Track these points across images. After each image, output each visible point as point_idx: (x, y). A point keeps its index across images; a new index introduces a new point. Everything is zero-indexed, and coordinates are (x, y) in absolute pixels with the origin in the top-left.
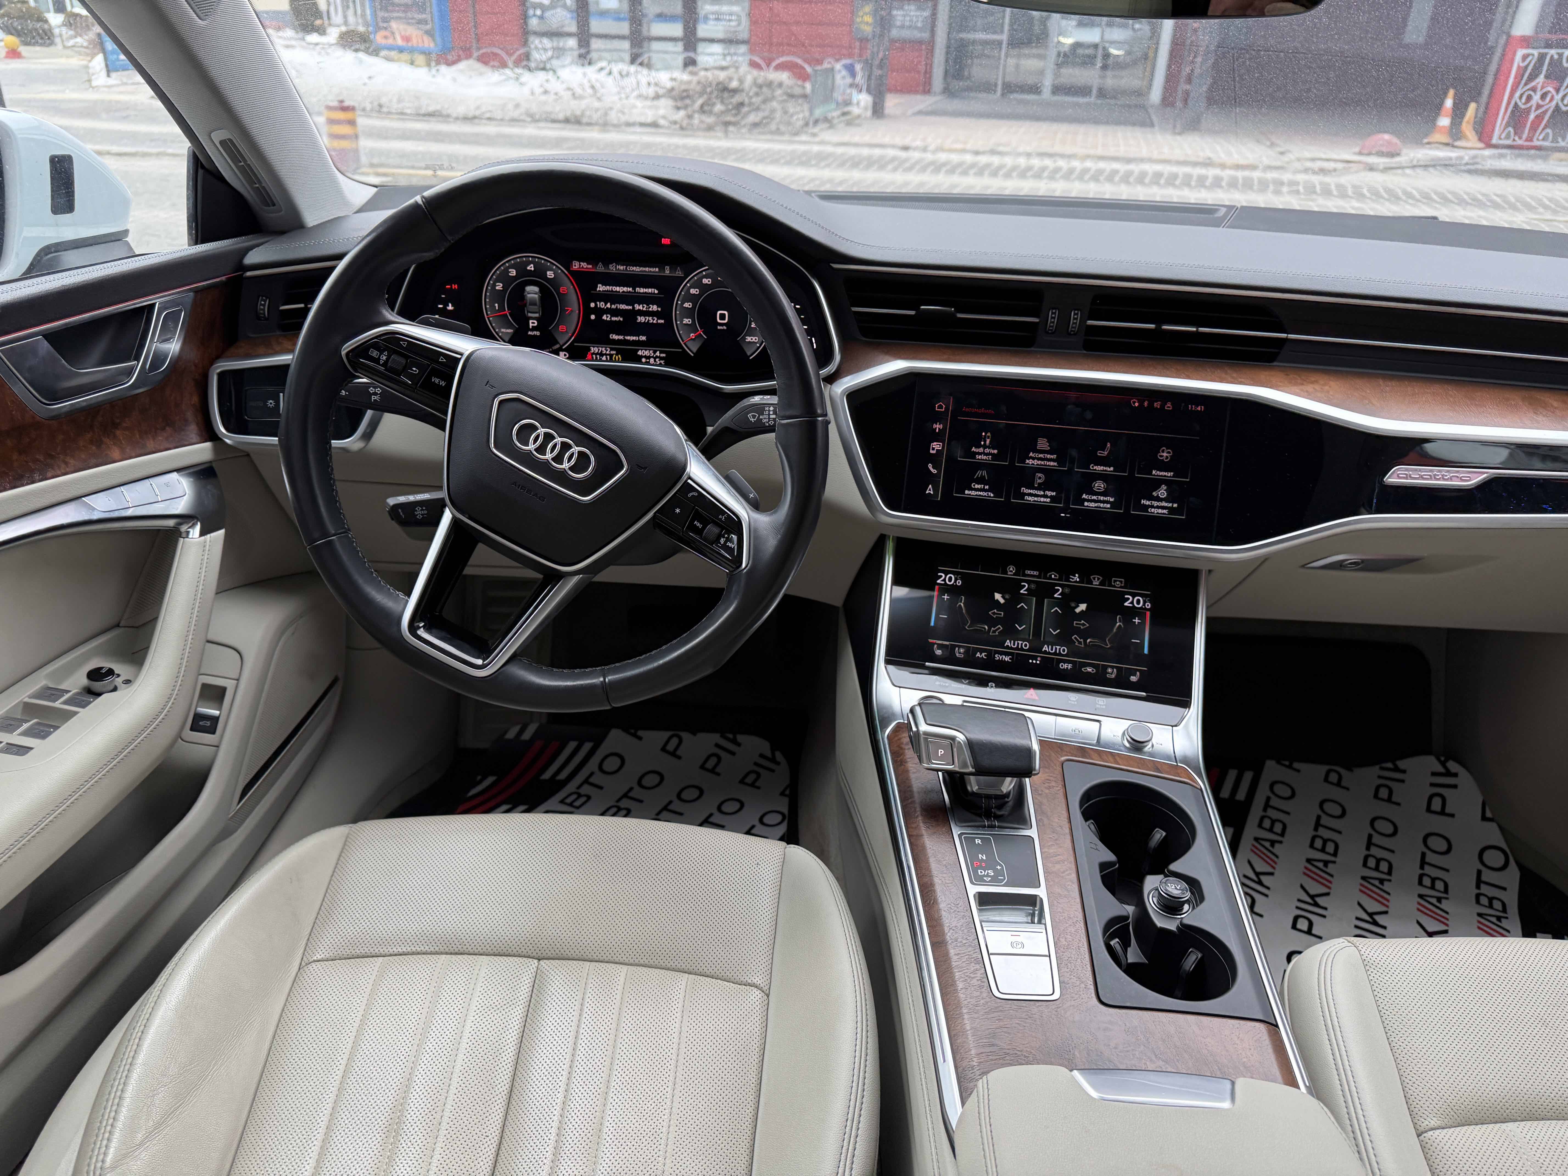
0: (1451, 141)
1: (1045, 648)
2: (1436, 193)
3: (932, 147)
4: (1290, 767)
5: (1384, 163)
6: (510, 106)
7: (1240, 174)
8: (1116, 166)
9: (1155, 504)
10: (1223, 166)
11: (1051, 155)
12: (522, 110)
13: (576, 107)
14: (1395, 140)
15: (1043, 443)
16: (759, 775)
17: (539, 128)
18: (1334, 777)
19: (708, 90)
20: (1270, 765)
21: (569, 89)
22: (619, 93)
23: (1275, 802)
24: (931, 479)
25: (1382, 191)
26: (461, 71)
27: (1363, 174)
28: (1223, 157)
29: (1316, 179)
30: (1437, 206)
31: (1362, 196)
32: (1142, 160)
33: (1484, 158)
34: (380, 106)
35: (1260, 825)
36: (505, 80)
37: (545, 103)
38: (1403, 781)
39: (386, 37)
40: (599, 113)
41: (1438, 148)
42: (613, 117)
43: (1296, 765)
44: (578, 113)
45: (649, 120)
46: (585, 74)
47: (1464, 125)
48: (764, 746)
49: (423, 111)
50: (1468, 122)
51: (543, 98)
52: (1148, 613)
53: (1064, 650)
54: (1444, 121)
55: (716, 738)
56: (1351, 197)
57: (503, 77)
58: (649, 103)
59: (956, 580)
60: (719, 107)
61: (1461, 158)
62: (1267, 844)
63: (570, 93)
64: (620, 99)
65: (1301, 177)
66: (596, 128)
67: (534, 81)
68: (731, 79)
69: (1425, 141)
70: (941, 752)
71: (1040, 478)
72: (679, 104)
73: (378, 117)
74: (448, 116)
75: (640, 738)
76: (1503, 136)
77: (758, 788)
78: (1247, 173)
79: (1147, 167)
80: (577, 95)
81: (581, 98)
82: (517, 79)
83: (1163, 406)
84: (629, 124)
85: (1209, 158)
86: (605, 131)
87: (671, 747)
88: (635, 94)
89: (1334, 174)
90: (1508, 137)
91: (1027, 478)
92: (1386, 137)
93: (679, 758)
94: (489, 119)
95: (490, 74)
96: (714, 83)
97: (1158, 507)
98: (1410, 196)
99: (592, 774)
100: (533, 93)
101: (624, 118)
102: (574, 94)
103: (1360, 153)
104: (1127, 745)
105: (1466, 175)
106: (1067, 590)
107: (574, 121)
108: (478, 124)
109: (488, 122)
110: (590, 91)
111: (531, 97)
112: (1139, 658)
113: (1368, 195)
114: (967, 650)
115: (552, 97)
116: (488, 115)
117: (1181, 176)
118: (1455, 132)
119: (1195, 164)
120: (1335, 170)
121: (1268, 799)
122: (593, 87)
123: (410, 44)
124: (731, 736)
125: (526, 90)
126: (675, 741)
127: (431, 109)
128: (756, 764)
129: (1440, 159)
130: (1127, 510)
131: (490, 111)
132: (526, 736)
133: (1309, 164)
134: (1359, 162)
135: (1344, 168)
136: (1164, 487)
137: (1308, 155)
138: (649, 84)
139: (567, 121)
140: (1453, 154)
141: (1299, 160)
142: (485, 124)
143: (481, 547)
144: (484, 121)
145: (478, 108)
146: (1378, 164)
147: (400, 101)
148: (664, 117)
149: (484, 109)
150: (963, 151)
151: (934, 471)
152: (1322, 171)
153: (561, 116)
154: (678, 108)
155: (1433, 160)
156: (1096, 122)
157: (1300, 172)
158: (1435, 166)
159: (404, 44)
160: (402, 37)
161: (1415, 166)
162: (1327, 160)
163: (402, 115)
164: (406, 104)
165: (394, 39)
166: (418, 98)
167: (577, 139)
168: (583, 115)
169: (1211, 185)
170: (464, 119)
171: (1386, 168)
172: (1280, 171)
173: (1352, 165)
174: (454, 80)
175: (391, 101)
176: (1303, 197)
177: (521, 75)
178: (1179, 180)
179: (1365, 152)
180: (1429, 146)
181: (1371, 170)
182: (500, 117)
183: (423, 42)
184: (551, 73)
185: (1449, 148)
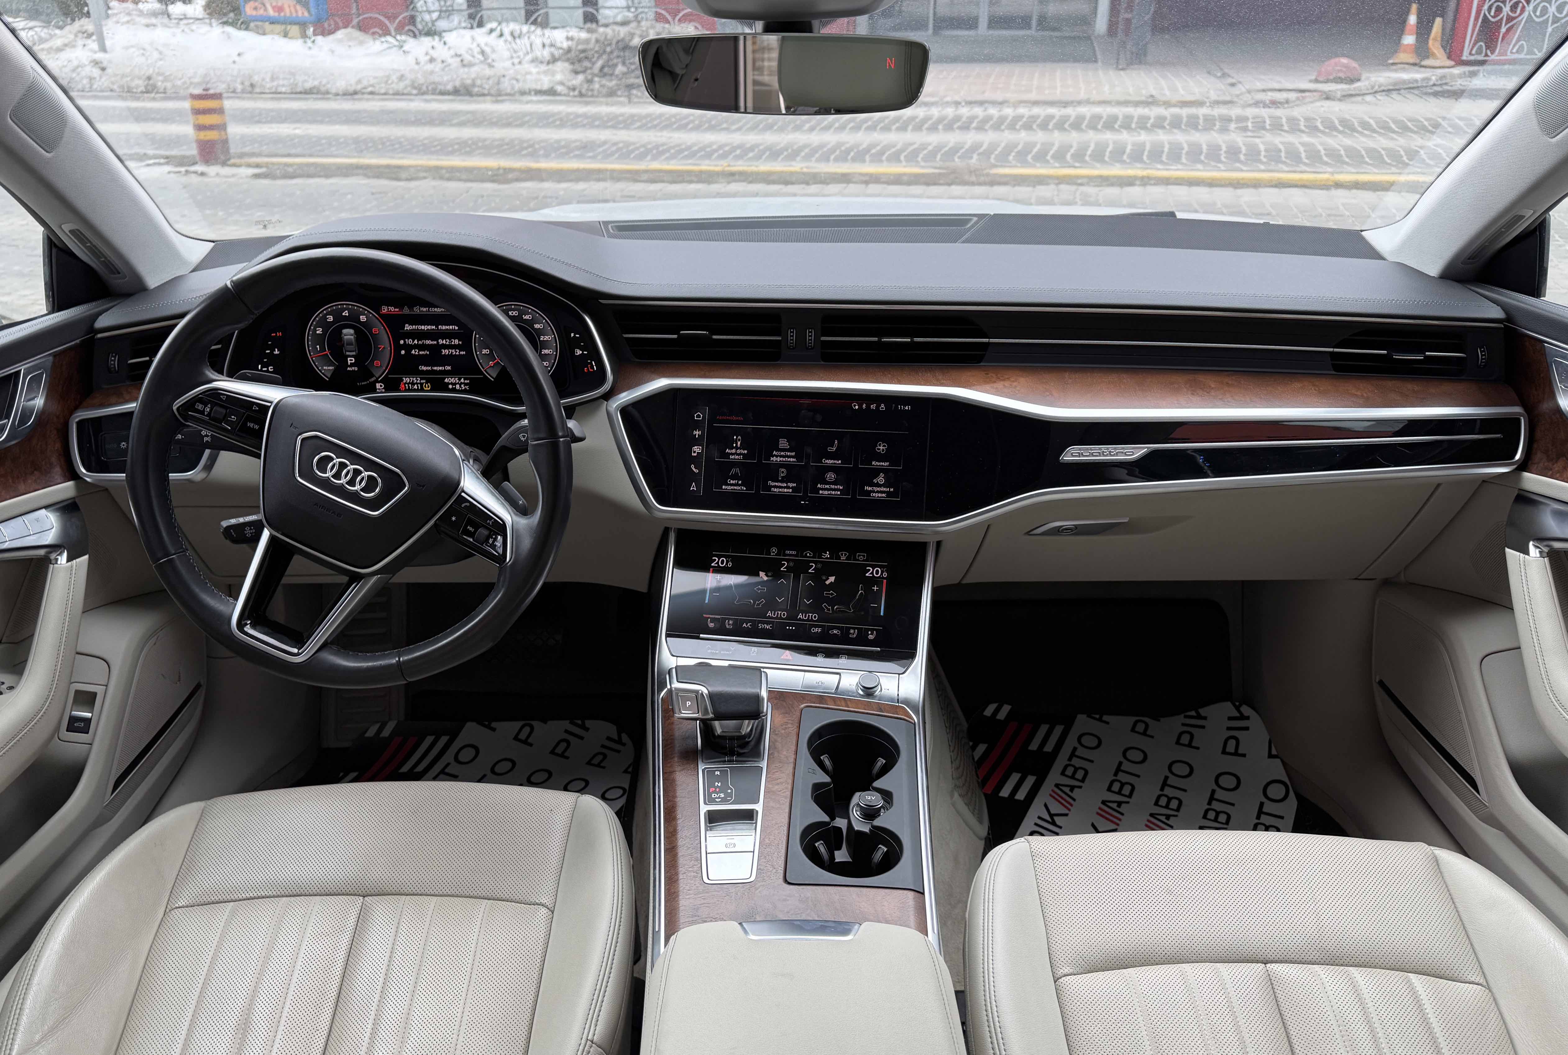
0: (1418, 61)
1: (800, 616)
2: (1395, 121)
4: (1100, 720)
5: (1343, 90)
6: (394, 78)
7: (1185, 112)
8: (1051, 111)
9: (876, 489)
10: (1167, 104)
11: (981, 103)
12: (407, 82)
13: (467, 75)
14: (1354, 64)
15: (783, 443)
16: (605, 756)
17: (427, 101)
18: (1140, 727)
19: (608, 49)
20: (1081, 718)
21: (456, 55)
22: (512, 57)
23: (1080, 752)
24: (694, 477)
25: (1336, 122)
26: (340, 41)
27: (1318, 104)
28: (1168, 95)
29: (1264, 112)
30: (1394, 136)
31: (1316, 128)
32: (1079, 103)
33: (1453, 77)
34: (252, 85)
35: (1063, 773)
36: (389, 48)
37: (432, 72)
38: (1203, 727)
39: (255, 9)
40: (491, 82)
41: (1404, 70)
42: (506, 85)
43: (1105, 718)
44: (469, 82)
45: (546, 87)
46: (473, 39)
47: (1431, 42)
48: (611, 730)
49: (298, 90)
50: (1435, 39)
51: (430, 67)
52: (885, 581)
53: (815, 616)
54: (1409, 39)
55: (566, 724)
56: (1303, 132)
57: (385, 45)
58: (544, 67)
59: (727, 562)
60: (620, 69)
61: (1428, 79)
62: (1067, 790)
63: (459, 59)
64: (513, 64)
65: (1250, 112)
66: (488, 98)
67: (418, 47)
68: (632, 35)
69: (1391, 61)
70: (688, 703)
71: (783, 472)
72: (577, 67)
73: (249, 99)
74: (328, 93)
75: (494, 730)
76: (1474, 52)
77: (604, 767)
78: (1193, 110)
79: (1083, 110)
80: (465, 62)
81: (470, 65)
82: (402, 47)
83: (878, 407)
84: (523, 93)
85: (1152, 96)
86: (497, 102)
87: (523, 736)
88: (529, 57)
89: (1286, 106)
90: (1479, 52)
91: (772, 472)
92: (1344, 61)
93: (531, 745)
94: (372, 93)
95: (371, 42)
96: (614, 42)
97: (878, 492)
98: (1365, 125)
99: (448, 764)
100: (418, 63)
101: (517, 86)
102: (462, 61)
103: (1316, 81)
104: (861, 693)
105: (1432, 100)
106: (819, 566)
107: (463, 91)
108: (360, 100)
109: (370, 96)
110: (480, 57)
111: (416, 67)
112: (876, 620)
113: (1321, 128)
114: (735, 621)
115: (440, 65)
116: (370, 89)
117: (1121, 117)
118: (1422, 50)
119: (1137, 104)
120: (1287, 102)
121: (1075, 749)
122: (483, 52)
123: (282, 14)
124: (579, 722)
125: (411, 59)
126: (527, 730)
127: (308, 85)
128: (603, 746)
129: (1404, 82)
130: (854, 496)
131: (372, 86)
132: (386, 733)
133: (1260, 96)
134: (1315, 91)
135: (1298, 99)
136: (882, 475)
137: (1259, 85)
138: (544, 46)
139: (456, 92)
140: (1417, 75)
141: (1249, 92)
142: (368, 100)
143: (296, 558)
144: (366, 96)
145: (359, 81)
146: (1335, 91)
147: (273, 79)
148: (562, 83)
149: (365, 83)
151: (696, 471)
152: (1274, 103)
153: (450, 87)
154: (576, 73)
155: (1395, 84)
156: (1033, 59)
157: (1250, 105)
158: (1398, 90)
159: (276, 14)
160: (274, 8)
161: (1376, 92)
162: (1280, 90)
163: (276, 94)
164: (281, 82)
165: (266, 10)
166: (293, 74)
167: (468, 112)
168: (474, 85)
169: (1153, 126)
170: (344, 94)
171: (1344, 96)
172: (1230, 105)
173: (1307, 94)
174: (333, 52)
175: (263, 80)
176: (1249, 134)
177: (405, 42)
178: (1119, 123)
179: (1321, 79)
180: (1394, 67)
181: (1328, 98)
182: (383, 91)
183: (296, 11)
184: (437, 38)
185: (1416, 68)
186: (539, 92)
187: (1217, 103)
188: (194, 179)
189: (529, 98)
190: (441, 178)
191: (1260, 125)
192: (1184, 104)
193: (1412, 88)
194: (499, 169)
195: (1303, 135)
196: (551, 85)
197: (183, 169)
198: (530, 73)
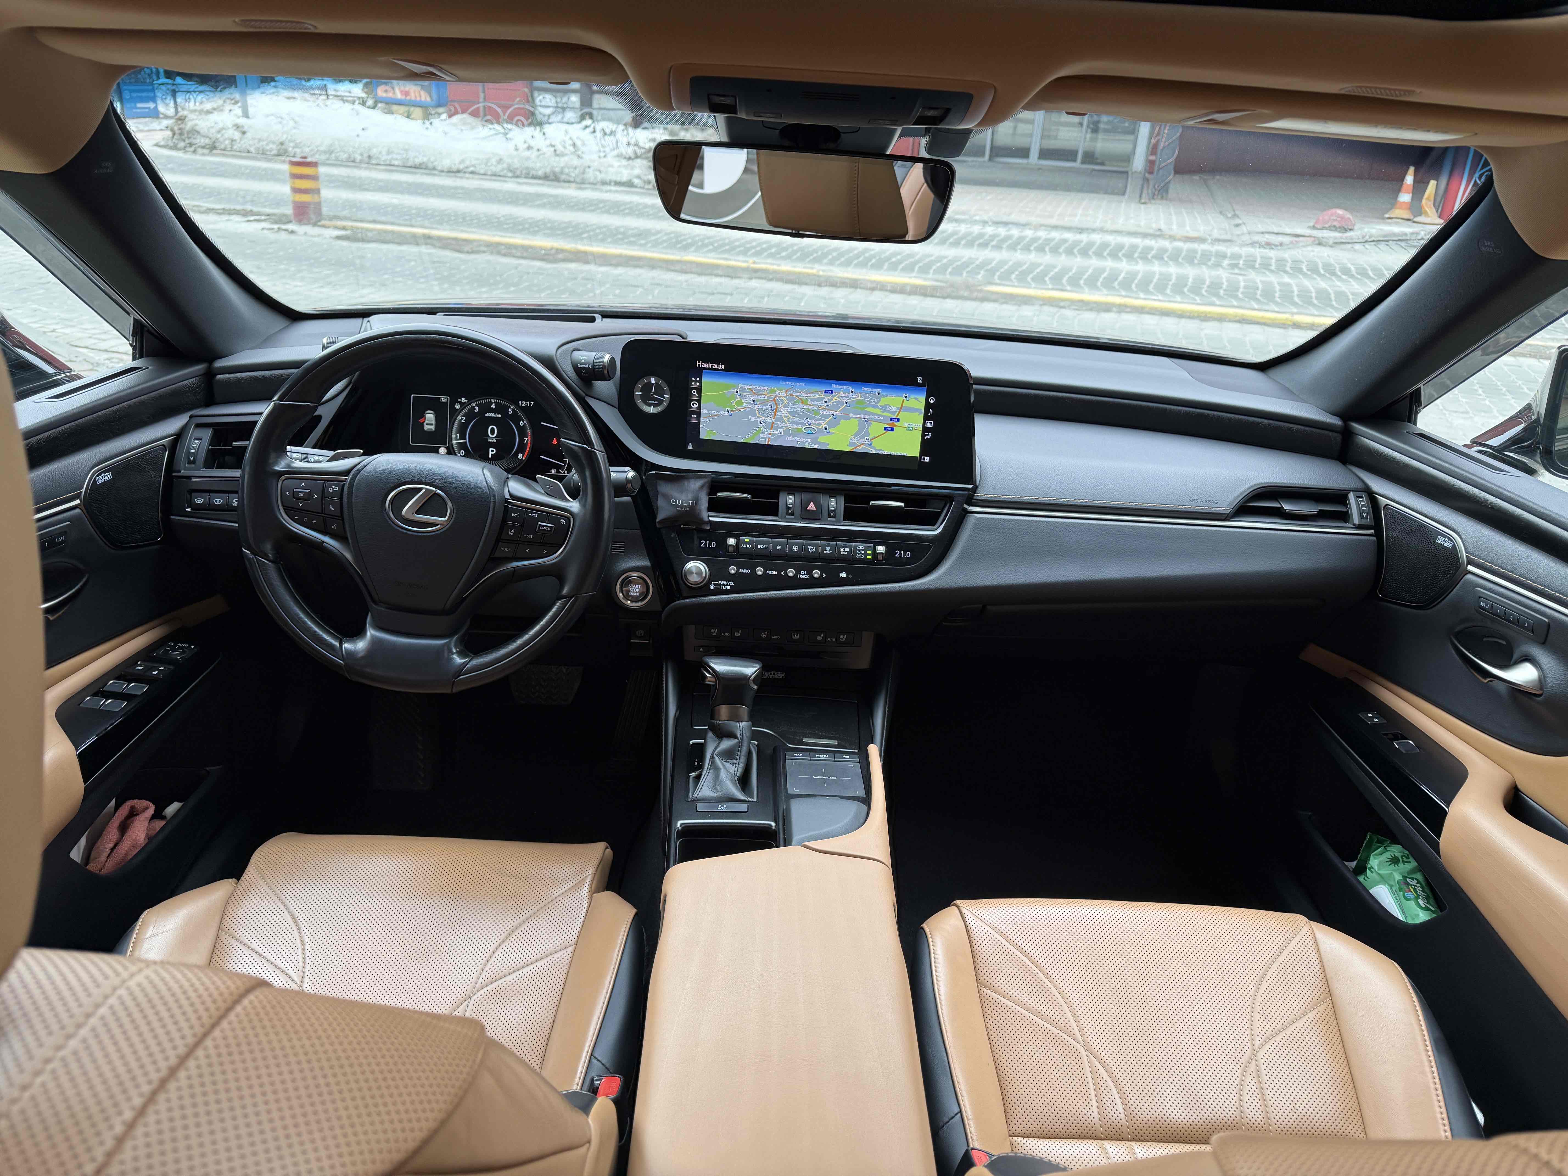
5: (1336, 238)
6: (494, 161)
7: (1186, 246)
8: (1067, 235)
10: (1172, 238)
11: (1005, 224)
12: (505, 166)
13: (558, 164)
14: (1348, 215)
17: (519, 183)
21: (552, 145)
22: (600, 151)
25: (1321, 266)
26: (455, 125)
27: (1310, 248)
28: (1175, 229)
29: (1258, 252)
31: (1300, 270)
32: (1094, 230)
34: (370, 157)
36: (496, 134)
37: (528, 159)
39: (386, 91)
40: (577, 171)
41: (1396, 223)
42: (590, 175)
44: (557, 170)
45: (625, 179)
46: (567, 132)
47: (1424, 201)
49: (409, 164)
50: (1428, 199)
51: (527, 154)
54: (1405, 197)
56: (1286, 273)
57: (493, 132)
58: (626, 163)
61: (1417, 234)
63: (552, 149)
64: (600, 157)
65: (1245, 251)
66: (573, 185)
67: (521, 135)
69: (1387, 216)
73: (366, 168)
74: (434, 169)
78: (1195, 246)
79: (1095, 237)
82: (506, 134)
84: (604, 183)
85: (1160, 230)
89: (1279, 248)
92: (1340, 212)
100: (516, 149)
101: (600, 177)
102: (555, 151)
103: (1314, 228)
107: (551, 177)
108: (461, 178)
109: (471, 176)
110: (572, 149)
111: (515, 153)
113: (1304, 270)
115: (536, 153)
116: (472, 169)
118: (1416, 208)
120: (1281, 244)
129: (1394, 234)
133: (1257, 238)
134: (1310, 236)
135: (1292, 242)
139: (546, 177)
140: (1409, 229)
142: (468, 178)
144: (467, 175)
145: (462, 161)
146: (1329, 238)
147: (389, 153)
148: (635, 176)
149: (468, 163)
153: (540, 173)
155: (1385, 236)
157: (1247, 245)
158: (1387, 241)
159: (403, 97)
160: (401, 92)
161: (1366, 242)
162: (1277, 234)
163: (390, 166)
164: (395, 156)
165: (394, 93)
166: (406, 150)
167: (551, 196)
168: (562, 173)
169: (1154, 257)
170: (449, 172)
171: (1336, 243)
172: (1228, 244)
173: (1301, 239)
174: (446, 133)
175: (380, 153)
176: (1236, 271)
177: (510, 130)
178: (1123, 251)
179: (1318, 227)
180: (1390, 221)
181: (1320, 244)
182: (482, 172)
183: (420, 96)
184: (538, 128)
186: (617, 183)
187: (1218, 240)
188: (283, 236)
189: (608, 188)
190: (499, 253)
191: (1250, 264)
192: (1187, 239)
194: (552, 249)
195: (1285, 276)
196: (629, 178)
197: (276, 226)
198: (611, 166)
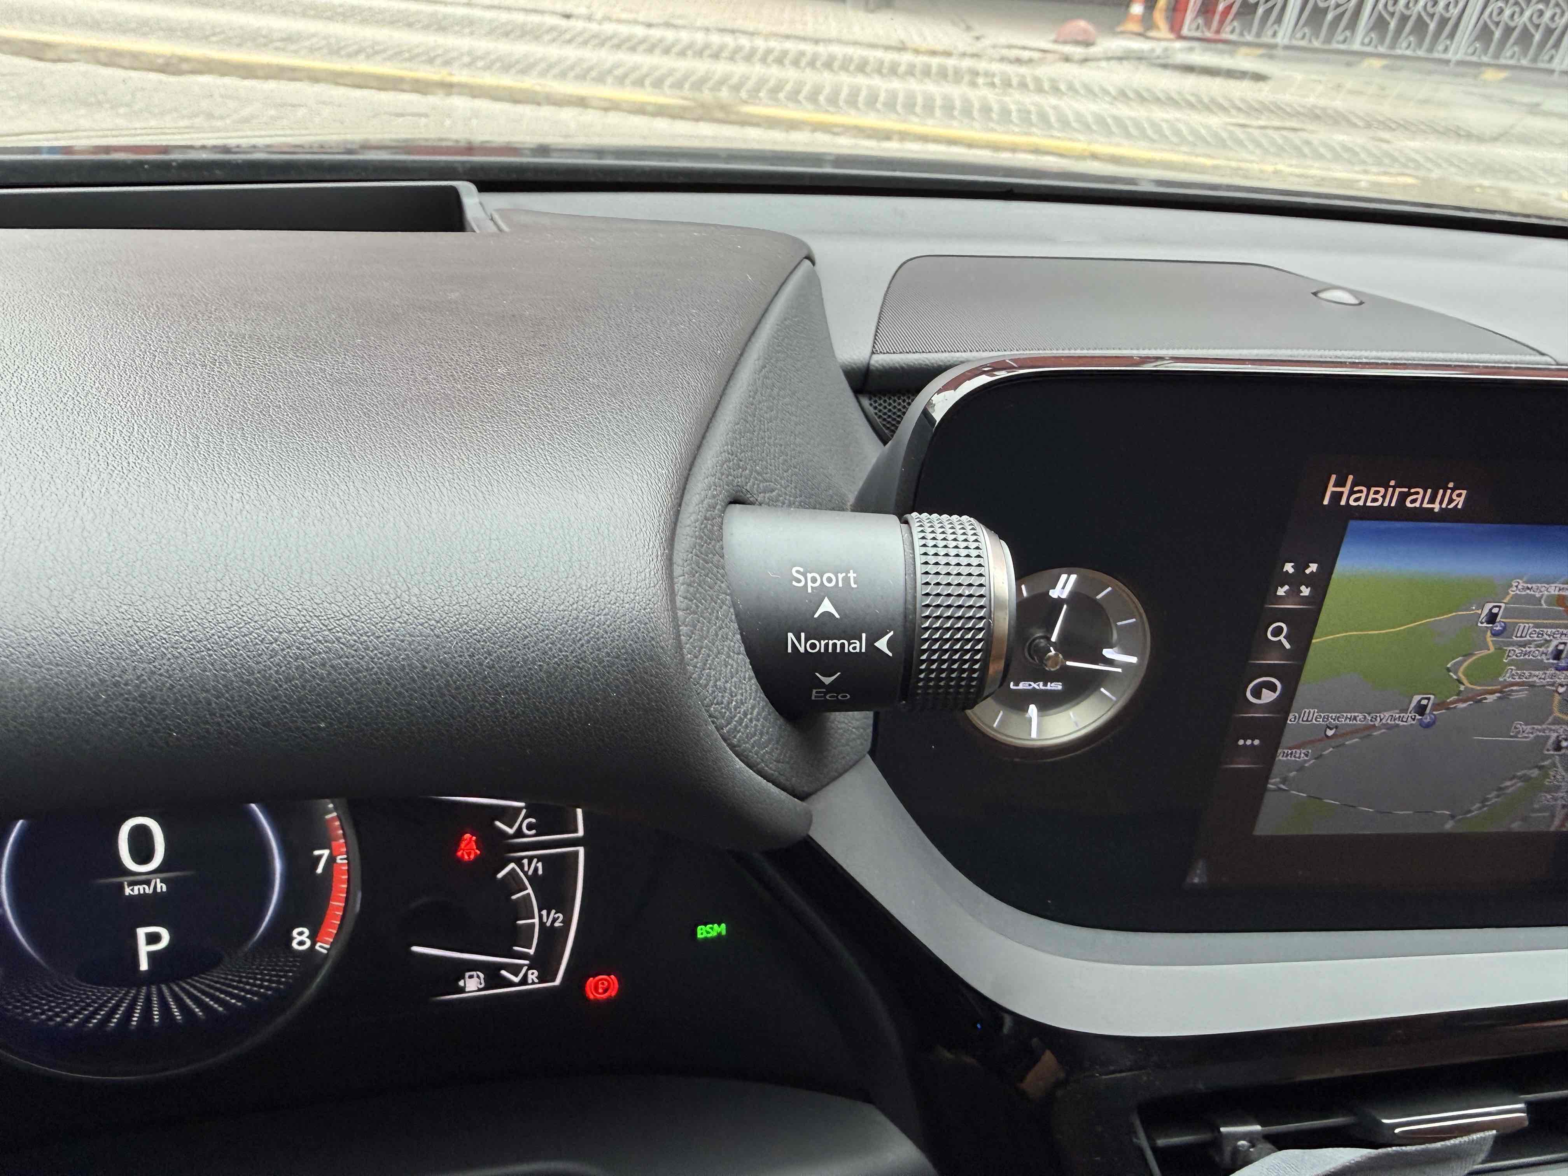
3: (599, 16)
5: (1080, 53)
11: (733, 32)
14: (1089, 28)
25: (1079, 86)
27: (1058, 65)
29: (1008, 69)
30: (1134, 105)
31: (1060, 91)
56: (1049, 93)
76: (1193, 27)
79: (837, 50)
85: (902, 42)
89: (1029, 64)
90: (1198, 28)
92: (1080, 24)
98: (1105, 92)
103: (1056, 42)
113: (1065, 90)
117: (872, 60)
119: (886, 48)
120: (1031, 60)
129: (1133, 51)
133: (1005, 52)
134: (1055, 52)
135: (1040, 58)
137: (1001, 41)
141: (994, 46)
146: (1074, 54)
150: (636, 22)
152: (1017, 60)
155: (1126, 51)
157: (995, 61)
162: (1023, 48)
169: (904, 73)
171: (1084, 59)
172: (976, 59)
173: (1048, 54)
179: (1061, 40)
181: (1067, 60)
185: (1142, 39)
187: (965, 55)
191: (1007, 82)
192: (933, 53)
193: (1139, 58)
